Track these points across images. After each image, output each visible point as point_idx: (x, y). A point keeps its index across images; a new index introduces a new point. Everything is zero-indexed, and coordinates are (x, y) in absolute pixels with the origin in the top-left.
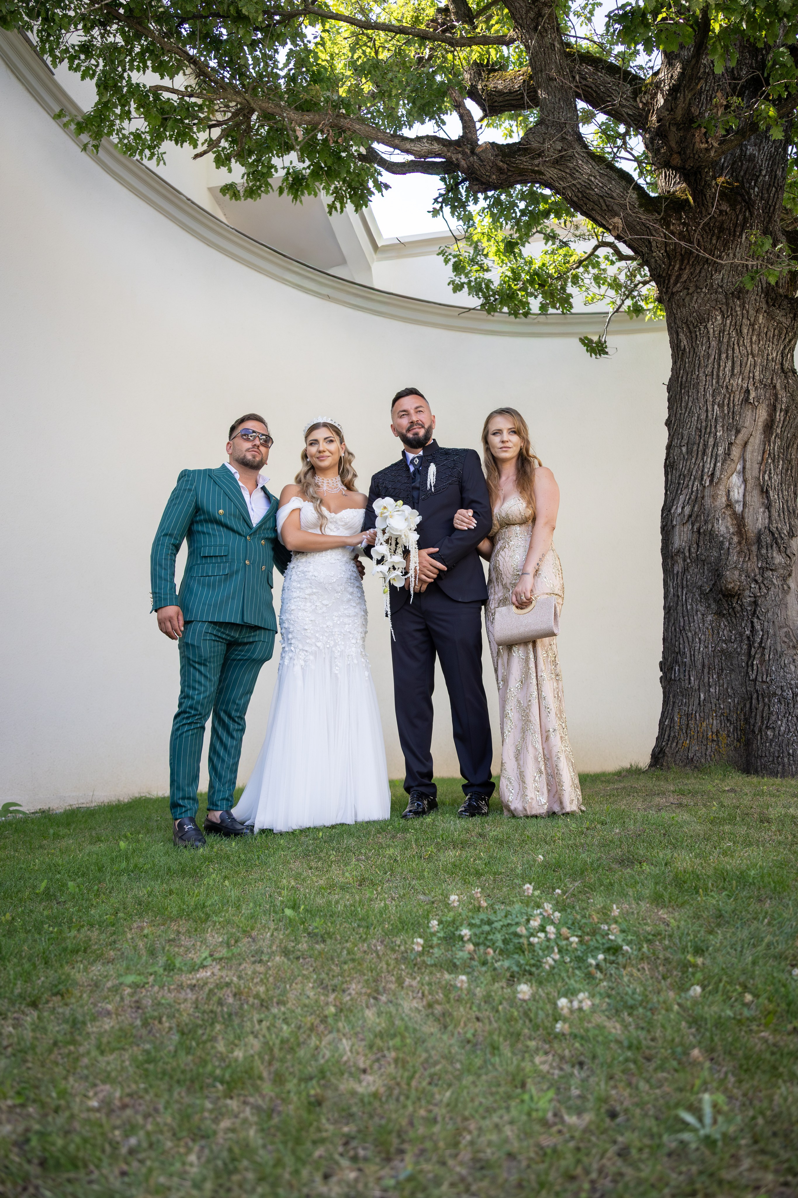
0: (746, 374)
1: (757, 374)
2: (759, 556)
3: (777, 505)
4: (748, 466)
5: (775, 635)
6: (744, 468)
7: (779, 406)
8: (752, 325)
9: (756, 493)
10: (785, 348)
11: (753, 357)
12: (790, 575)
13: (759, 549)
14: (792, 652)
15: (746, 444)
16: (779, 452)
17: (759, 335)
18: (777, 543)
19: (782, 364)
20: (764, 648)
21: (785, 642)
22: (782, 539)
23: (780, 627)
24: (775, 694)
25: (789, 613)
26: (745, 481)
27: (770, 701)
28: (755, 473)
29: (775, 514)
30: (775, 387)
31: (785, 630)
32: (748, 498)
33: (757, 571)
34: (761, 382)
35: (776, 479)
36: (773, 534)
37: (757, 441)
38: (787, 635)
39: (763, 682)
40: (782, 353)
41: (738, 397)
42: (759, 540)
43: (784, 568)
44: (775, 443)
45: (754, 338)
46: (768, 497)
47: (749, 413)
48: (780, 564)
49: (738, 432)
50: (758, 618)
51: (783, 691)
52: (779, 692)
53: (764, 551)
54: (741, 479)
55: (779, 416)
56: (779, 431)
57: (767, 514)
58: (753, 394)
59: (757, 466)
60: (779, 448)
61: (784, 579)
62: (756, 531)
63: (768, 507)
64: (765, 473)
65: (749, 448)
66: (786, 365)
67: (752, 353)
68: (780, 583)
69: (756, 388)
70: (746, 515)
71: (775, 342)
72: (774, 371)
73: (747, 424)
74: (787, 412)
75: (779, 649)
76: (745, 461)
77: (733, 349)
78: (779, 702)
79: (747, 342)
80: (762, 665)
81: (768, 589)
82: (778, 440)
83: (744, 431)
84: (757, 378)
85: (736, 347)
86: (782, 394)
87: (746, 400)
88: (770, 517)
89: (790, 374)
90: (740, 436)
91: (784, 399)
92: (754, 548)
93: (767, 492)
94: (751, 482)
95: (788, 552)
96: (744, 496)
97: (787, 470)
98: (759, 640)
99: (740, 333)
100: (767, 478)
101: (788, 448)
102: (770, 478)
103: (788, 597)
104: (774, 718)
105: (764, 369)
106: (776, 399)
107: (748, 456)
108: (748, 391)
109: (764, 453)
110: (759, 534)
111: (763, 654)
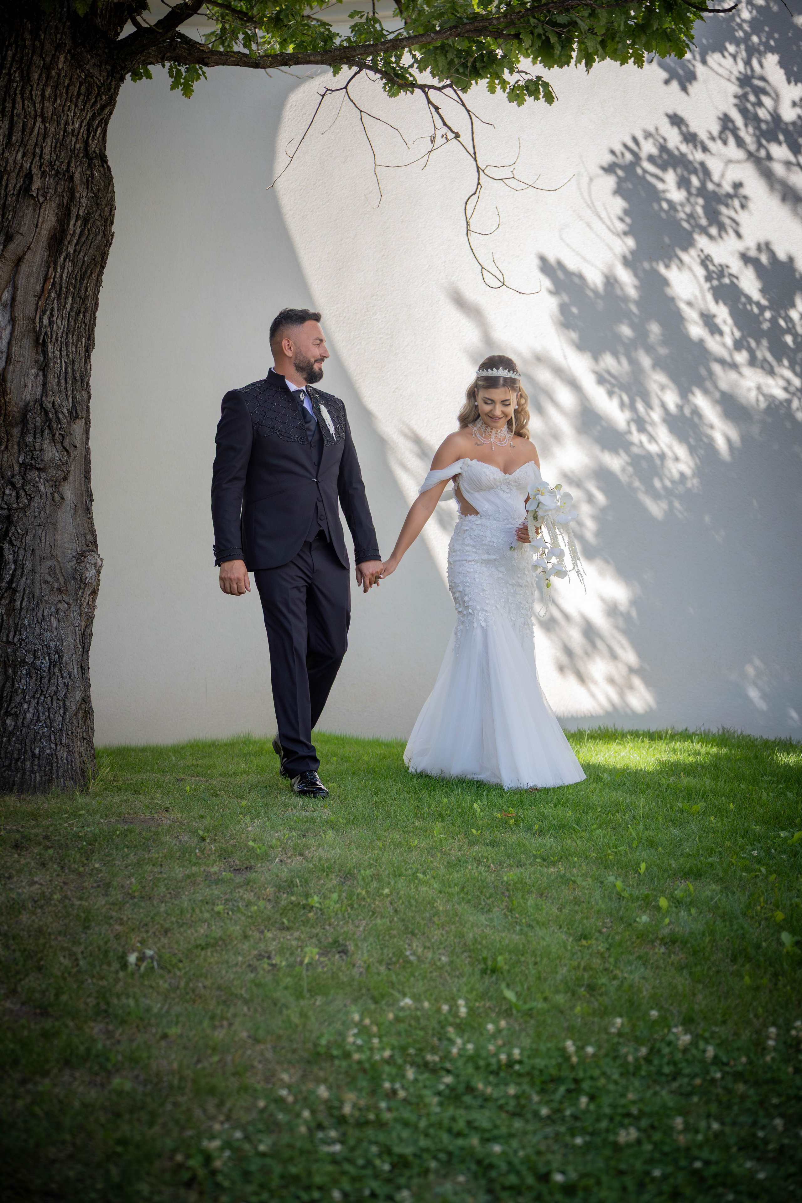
0: (30, 147)
1: (47, 150)
2: (22, 445)
3: (57, 367)
4: (19, 298)
5: (33, 571)
6: (13, 299)
7: (74, 210)
8: (48, 68)
9: (27, 342)
10: (93, 118)
11: (44, 121)
12: (65, 479)
13: (23, 434)
14: (56, 597)
15: (19, 261)
16: (69, 283)
17: (56, 88)
18: (50, 427)
19: (86, 143)
20: (15, 591)
21: (46, 582)
22: (59, 421)
23: (43, 559)
24: (23, 662)
25: (58, 537)
26: (13, 320)
27: (15, 672)
28: (30, 310)
29: (53, 382)
30: (71, 178)
31: (50, 563)
32: (15, 350)
33: (16, 468)
34: (51, 165)
35: (60, 325)
36: (46, 413)
37: (37, 260)
38: (52, 571)
39: (8, 642)
40: (89, 125)
41: (14, 183)
42: (24, 421)
43: (58, 467)
44: (63, 267)
45: (48, 91)
46: (45, 353)
47: (29, 212)
48: (52, 460)
49: (9, 239)
50: (11, 542)
51: (36, 658)
52: (30, 659)
53: (29, 439)
54: (7, 316)
55: (74, 226)
56: (71, 250)
57: (40, 379)
58: (37, 184)
59: (34, 300)
60: (70, 275)
61: (57, 484)
62: (21, 404)
63: (44, 368)
64: (44, 312)
65: (24, 268)
66: (93, 146)
67: (42, 115)
68: (49, 490)
69: (43, 175)
70: (9, 376)
71: (80, 104)
72: (73, 151)
73: (24, 229)
74: (86, 221)
75: (37, 593)
76: (15, 288)
77: (14, 102)
78: (29, 673)
79: (36, 94)
80: (9, 616)
81: (31, 499)
82: (69, 264)
83: (18, 239)
84: (47, 157)
85: (18, 98)
86: (81, 191)
87: (26, 190)
88: (44, 385)
89: (97, 162)
90: (12, 246)
91: (84, 201)
92: (16, 431)
93: (44, 344)
94: (22, 324)
95: (66, 443)
96: (9, 344)
97: (78, 314)
98: (8, 578)
99: (26, 79)
100: (46, 322)
101: (82, 278)
102: (51, 323)
103: (60, 513)
104: (18, 699)
105: (60, 145)
106: (72, 198)
107: (21, 281)
108: (29, 177)
109: (46, 279)
110: (26, 410)
111: (12, 600)
